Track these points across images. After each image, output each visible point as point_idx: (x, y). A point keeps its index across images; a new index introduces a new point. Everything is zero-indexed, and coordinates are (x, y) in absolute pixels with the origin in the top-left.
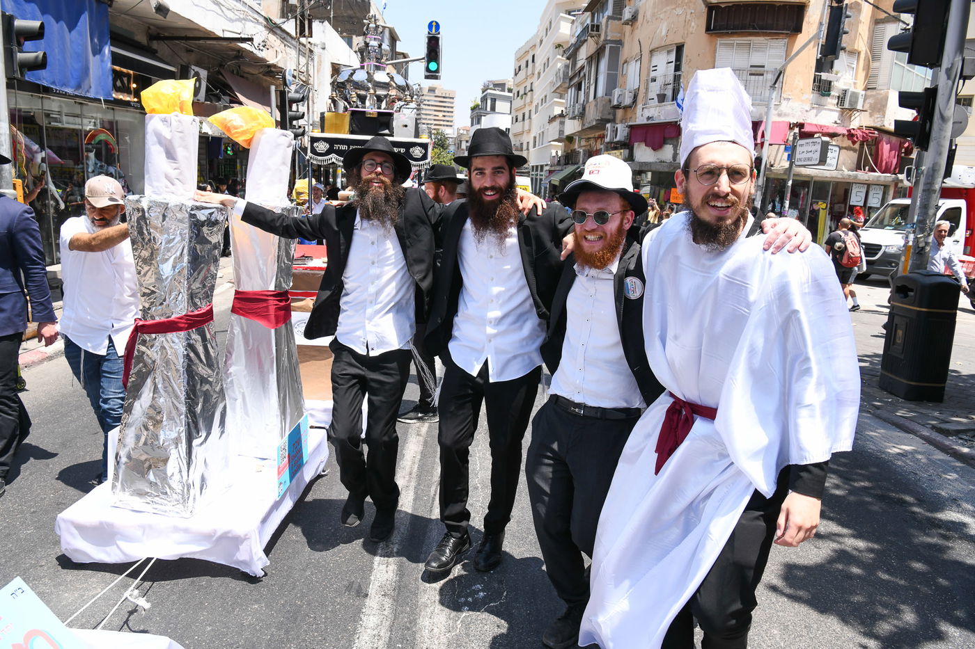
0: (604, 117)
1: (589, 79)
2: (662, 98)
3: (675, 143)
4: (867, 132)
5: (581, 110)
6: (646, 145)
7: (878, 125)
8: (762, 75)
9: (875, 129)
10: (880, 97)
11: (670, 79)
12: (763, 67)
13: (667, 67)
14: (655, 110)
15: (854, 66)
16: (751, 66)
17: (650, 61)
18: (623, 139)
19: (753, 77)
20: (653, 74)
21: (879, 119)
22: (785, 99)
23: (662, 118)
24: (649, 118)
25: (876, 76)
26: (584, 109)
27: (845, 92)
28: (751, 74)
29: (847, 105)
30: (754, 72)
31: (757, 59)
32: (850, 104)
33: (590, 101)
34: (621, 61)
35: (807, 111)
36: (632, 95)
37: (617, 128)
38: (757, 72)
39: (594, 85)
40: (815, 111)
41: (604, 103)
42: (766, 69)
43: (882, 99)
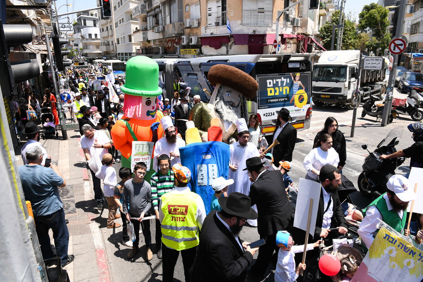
0: (179, 32)
1: (165, 13)
2: (217, 24)
3: (227, 45)
4: (302, 35)
5: (163, 28)
6: (210, 46)
7: (305, 32)
8: (264, 12)
9: (304, 34)
10: (305, 20)
11: (220, 14)
12: (264, 9)
13: (218, 9)
14: (214, 30)
15: (295, 7)
16: (259, 9)
17: (207, 6)
18: (195, 44)
19: (260, 14)
20: (209, 12)
21: (305, 30)
22: (274, 23)
23: (219, 34)
24: (212, 34)
25: (302, 11)
26: (164, 28)
27: (294, 19)
28: (258, 12)
29: (295, 25)
30: (260, 11)
31: (261, 5)
32: (297, 24)
33: (167, 24)
34: (184, 5)
35: (282, 28)
36: (197, 22)
37: (191, 38)
38: (262, 11)
39: (169, 17)
40: (285, 28)
41: (178, 25)
43: (305, 21)
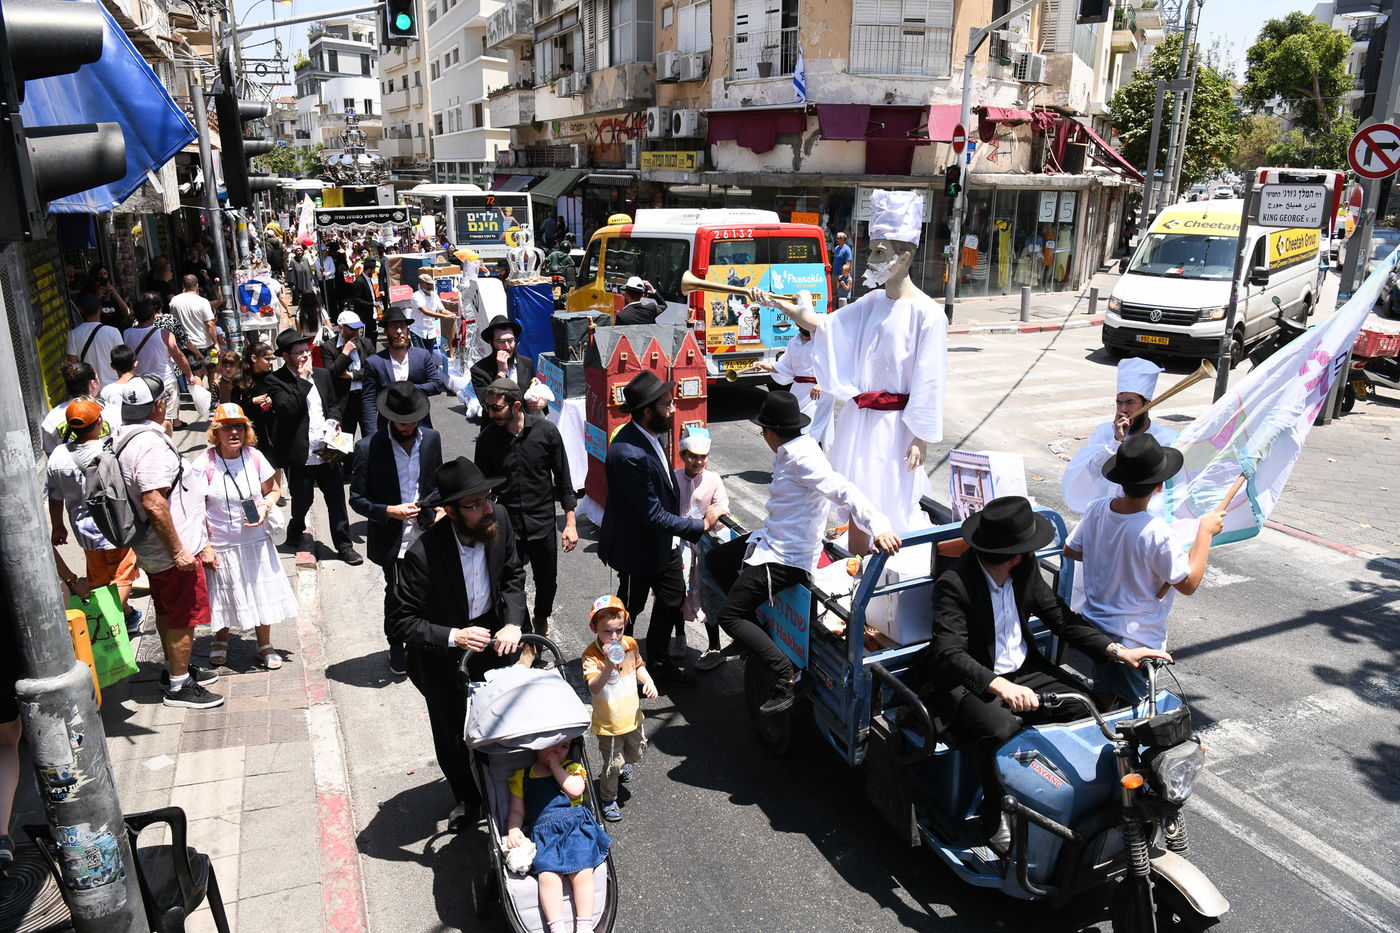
0: (638, 96)
2: (765, 70)
3: (796, 142)
4: (1050, 114)
6: (740, 144)
7: (1059, 104)
8: (922, 33)
9: (1056, 109)
10: (1060, 63)
11: (777, 38)
12: (923, 21)
13: (770, 19)
14: (754, 89)
15: (1029, 16)
16: (906, 20)
17: (733, 8)
18: (691, 134)
19: (909, 37)
20: (740, 29)
21: (1061, 96)
22: (955, 71)
23: (769, 102)
24: (745, 102)
25: (1052, 33)
26: (589, 80)
27: (1025, 57)
28: (905, 33)
29: (1028, 78)
30: (910, 29)
31: (913, 9)
32: (1033, 76)
33: (600, 66)
34: (658, 5)
35: (984, 88)
36: (699, 62)
37: (678, 116)
38: (916, 30)
39: (606, 43)
40: (993, 88)
41: (636, 72)
42: (926, 24)
43: (1063, 66)
